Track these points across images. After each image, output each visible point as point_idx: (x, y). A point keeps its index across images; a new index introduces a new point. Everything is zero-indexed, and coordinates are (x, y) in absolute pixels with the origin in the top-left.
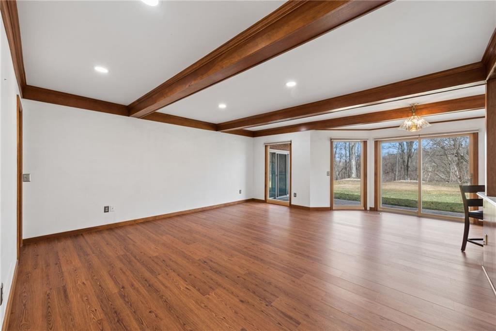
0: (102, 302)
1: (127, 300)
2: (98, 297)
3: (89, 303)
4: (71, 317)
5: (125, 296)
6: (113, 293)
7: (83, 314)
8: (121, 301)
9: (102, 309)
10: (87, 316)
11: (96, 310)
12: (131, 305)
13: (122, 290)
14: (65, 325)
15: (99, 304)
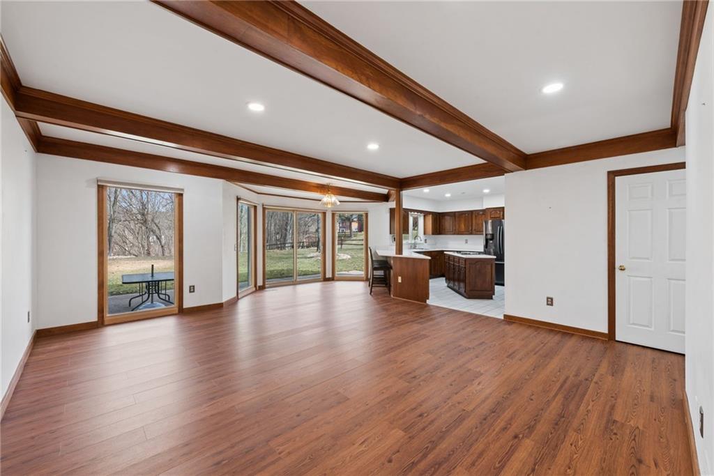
0: (557, 446)
1: (533, 423)
2: (554, 456)
3: (571, 459)
4: (604, 465)
5: (529, 428)
6: (533, 443)
7: (588, 454)
8: (539, 426)
9: (565, 437)
10: (586, 448)
11: (571, 445)
12: (537, 416)
13: (521, 436)
14: (614, 461)
15: (562, 446)
